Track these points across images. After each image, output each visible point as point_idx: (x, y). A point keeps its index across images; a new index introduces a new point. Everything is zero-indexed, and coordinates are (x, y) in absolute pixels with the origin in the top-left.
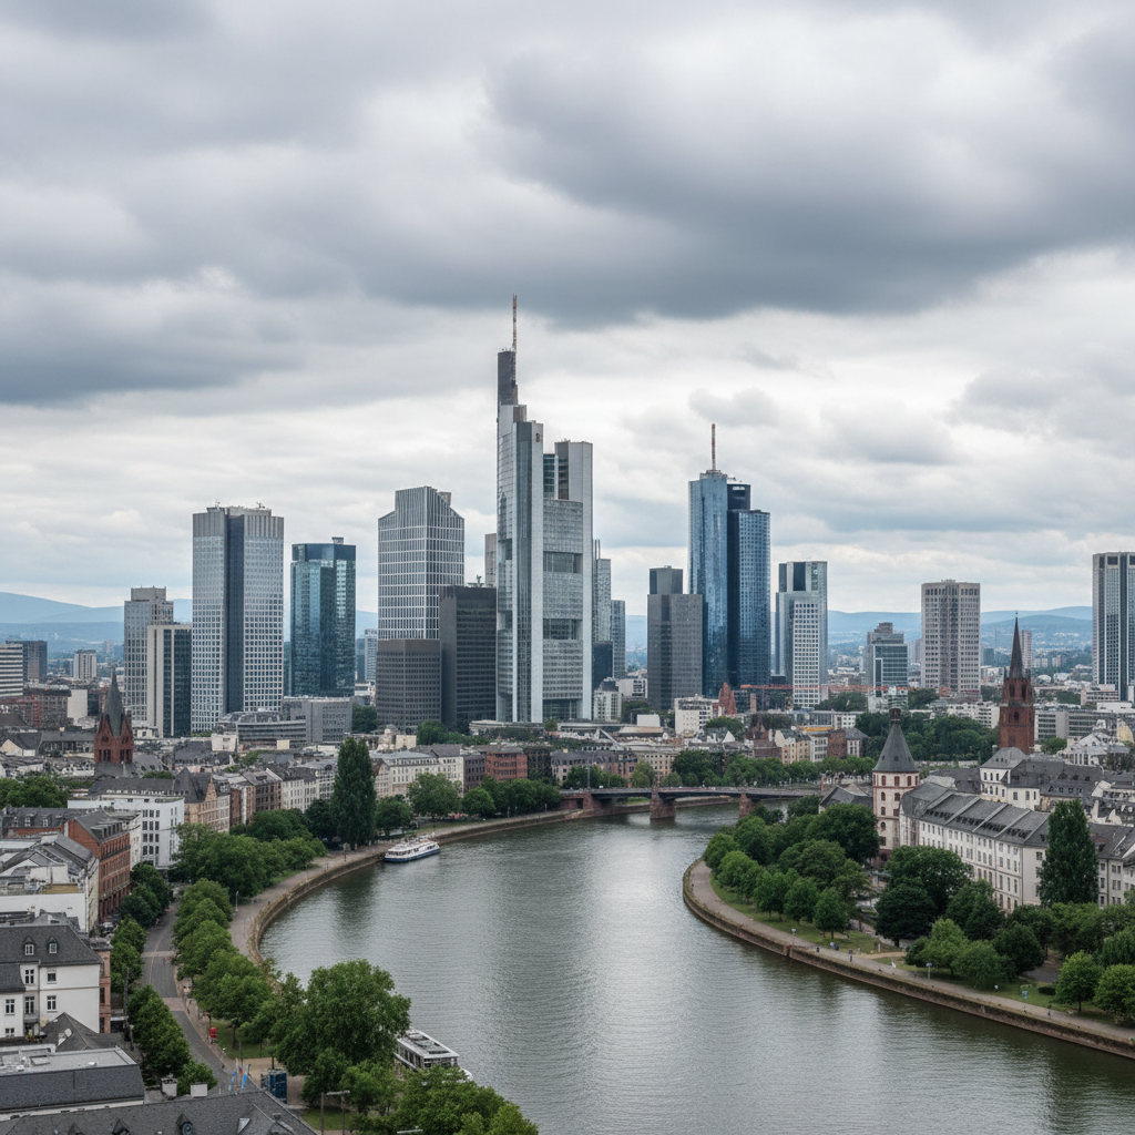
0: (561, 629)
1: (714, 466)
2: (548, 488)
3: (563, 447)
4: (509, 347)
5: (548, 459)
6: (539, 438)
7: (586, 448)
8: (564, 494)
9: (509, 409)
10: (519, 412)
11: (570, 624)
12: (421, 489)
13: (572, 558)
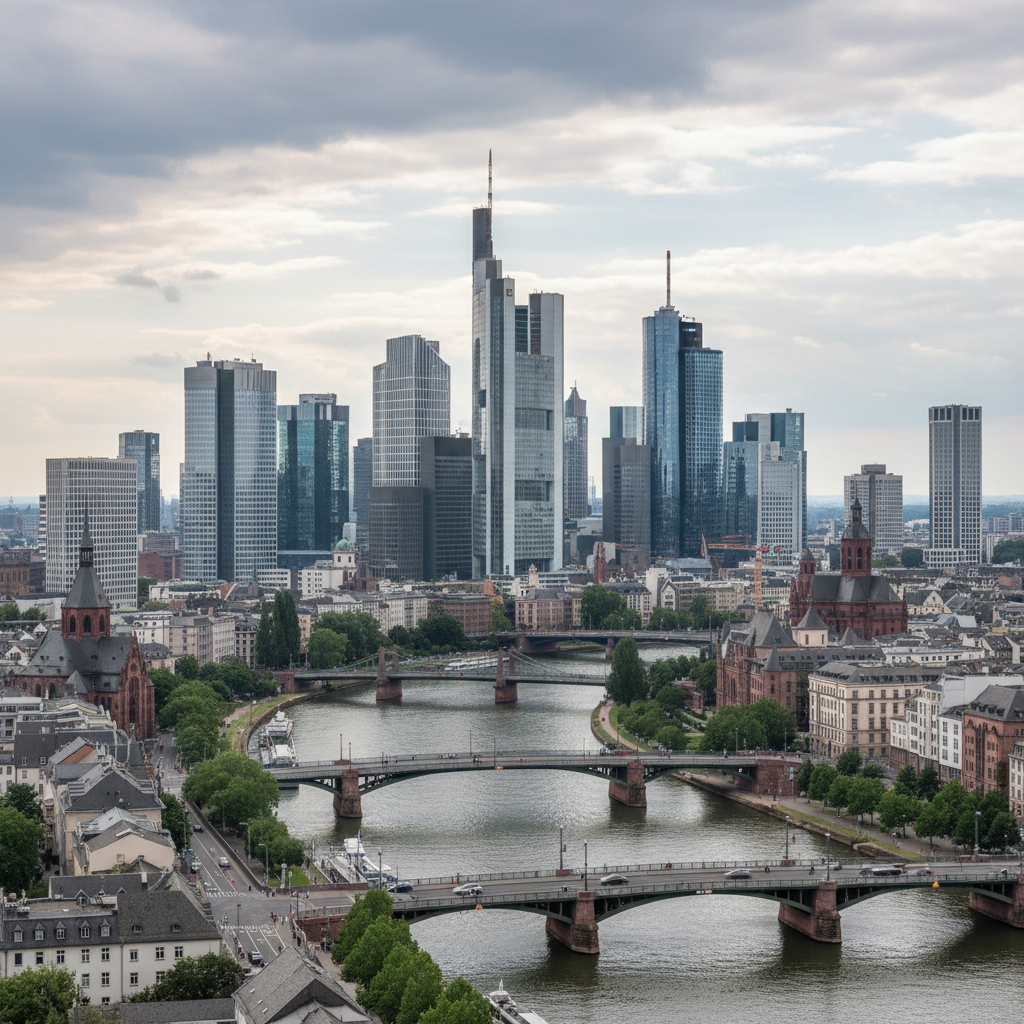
0: (533, 490)
1: (668, 302)
2: (521, 346)
3: (535, 298)
4: (484, 204)
5: (521, 312)
6: (511, 293)
7: (557, 299)
8: (536, 350)
9: (483, 264)
10: (493, 268)
11: (542, 485)
12: (410, 337)
13: (545, 413)
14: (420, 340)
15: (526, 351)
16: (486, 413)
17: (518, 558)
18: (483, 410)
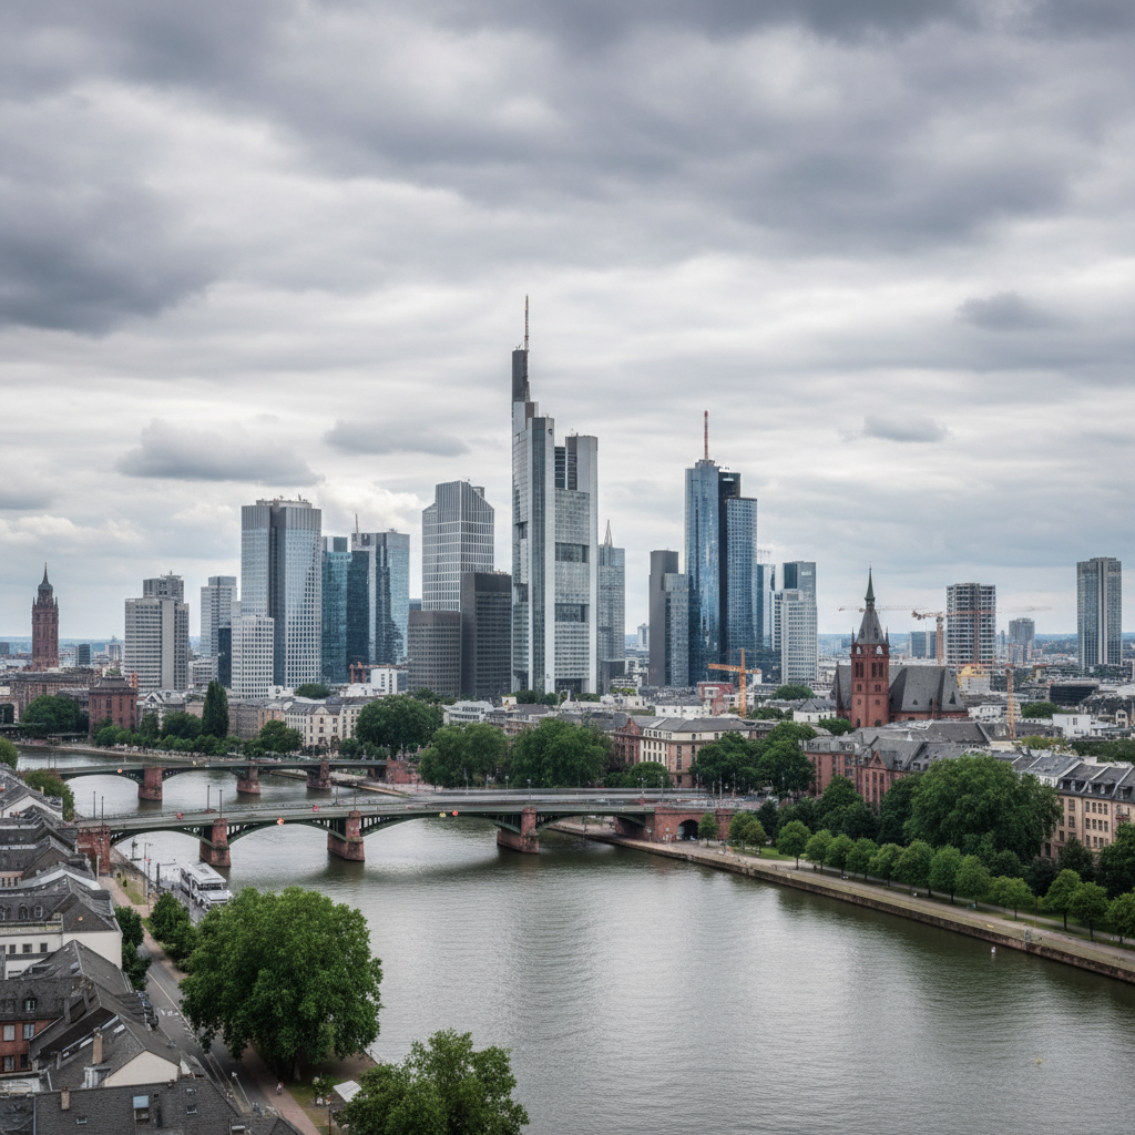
0: (573, 613)
1: (706, 454)
2: (559, 484)
3: (572, 441)
5: (559, 452)
6: (551, 432)
7: (592, 442)
8: (573, 486)
9: (522, 405)
10: (530, 408)
11: (579, 608)
12: (457, 483)
13: (580, 549)
14: (466, 486)
15: (564, 487)
16: (527, 543)
17: (558, 677)
18: (523, 542)
